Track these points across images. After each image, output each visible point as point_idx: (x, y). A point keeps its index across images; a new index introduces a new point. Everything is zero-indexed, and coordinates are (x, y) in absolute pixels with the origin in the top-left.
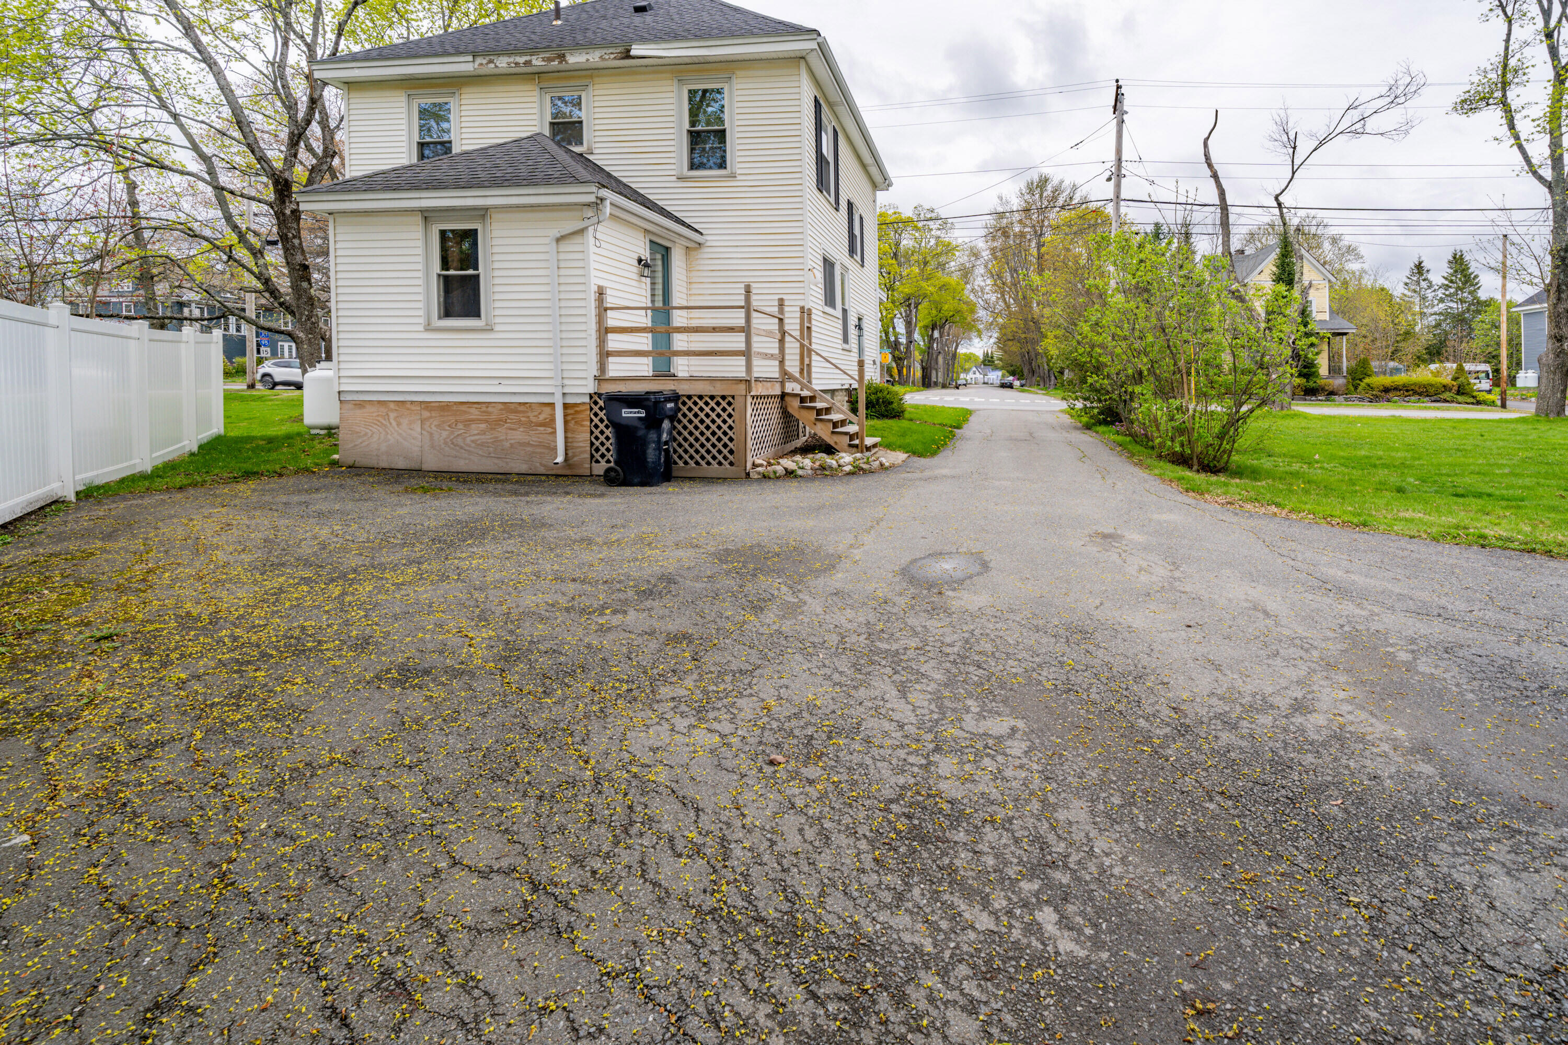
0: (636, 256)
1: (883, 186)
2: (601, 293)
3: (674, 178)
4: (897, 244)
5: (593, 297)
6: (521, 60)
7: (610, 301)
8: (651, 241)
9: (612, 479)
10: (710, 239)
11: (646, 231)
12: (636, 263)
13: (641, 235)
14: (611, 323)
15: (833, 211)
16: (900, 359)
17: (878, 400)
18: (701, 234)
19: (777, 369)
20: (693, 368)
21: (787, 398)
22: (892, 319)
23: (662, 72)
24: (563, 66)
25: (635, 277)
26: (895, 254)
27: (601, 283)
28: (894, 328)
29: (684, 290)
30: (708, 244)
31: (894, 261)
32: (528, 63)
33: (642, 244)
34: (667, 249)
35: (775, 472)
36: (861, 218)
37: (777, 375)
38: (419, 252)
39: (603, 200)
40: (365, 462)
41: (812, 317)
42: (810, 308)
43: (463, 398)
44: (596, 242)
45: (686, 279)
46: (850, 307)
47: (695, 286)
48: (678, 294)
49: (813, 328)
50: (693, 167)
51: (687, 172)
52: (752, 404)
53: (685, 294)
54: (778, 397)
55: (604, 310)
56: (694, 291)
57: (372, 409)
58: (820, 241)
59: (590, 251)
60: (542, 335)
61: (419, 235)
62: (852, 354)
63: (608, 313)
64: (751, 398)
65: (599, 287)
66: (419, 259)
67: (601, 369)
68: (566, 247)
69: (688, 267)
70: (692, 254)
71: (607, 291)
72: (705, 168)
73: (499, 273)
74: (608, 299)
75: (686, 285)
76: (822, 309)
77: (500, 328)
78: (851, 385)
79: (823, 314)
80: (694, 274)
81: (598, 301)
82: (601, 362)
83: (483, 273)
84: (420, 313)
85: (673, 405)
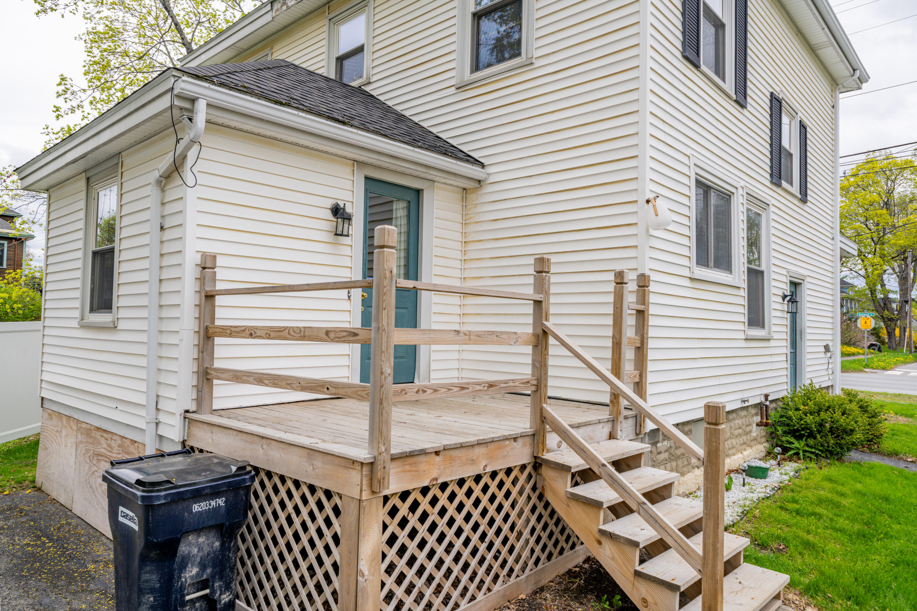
0: (329, 204)
1: (851, 82)
2: (207, 266)
3: (453, 90)
4: (890, 192)
5: (192, 273)
8: (367, 178)
10: (492, 172)
11: (360, 164)
12: (329, 215)
13: (345, 171)
14: (221, 318)
15: (733, 108)
16: (891, 320)
17: (821, 425)
18: (483, 165)
20: (465, 374)
21: (545, 471)
22: (880, 276)
25: (329, 237)
26: (886, 204)
27: (210, 248)
28: (883, 285)
29: (458, 255)
30: (492, 179)
31: (884, 211)
33: (348, 185)
34: (418, 192)
36: (803, 127)
38: (81, 225)
39: (193, 101)
40: (47, 488)
41: (652, 287)
42: (647, 272)
43: (97, 423)
44: (201, 179)
45: (459, 237)
46: (768, 267)
47: (472, 247)
48: (436, 261)
49: (652, 310)
50: (476, 67)
51: (468, 76)
52: (393, 512)
53: (458, 264)
54: (523, 467)
55: (210, 297)
56: (470, 256)
57: (55, 421)
58: (688, 152)
59: (191, 195)
60: (143, 338)
61: (82, 204)
62: (772, 343)
63: (219, 300)
64: (386, 499)
65: (204, 256)
66: (81, 235)
67: (199, 401)
68: (171, 195)
69: (459, 218)
70: (464, 199)
71: (220, 261)
72: (489, 65)
73: (125, 244)
74: (220, 274)
75: (458, 246)
76: (687, 273)
77: (122, 325)
78: (766, 396)
79: (687, 283)
80: (471, 228)
81: (201, 280)
82: (199, 389)
83: (116, 245)
84: (77, 304)
85: (221, 502)
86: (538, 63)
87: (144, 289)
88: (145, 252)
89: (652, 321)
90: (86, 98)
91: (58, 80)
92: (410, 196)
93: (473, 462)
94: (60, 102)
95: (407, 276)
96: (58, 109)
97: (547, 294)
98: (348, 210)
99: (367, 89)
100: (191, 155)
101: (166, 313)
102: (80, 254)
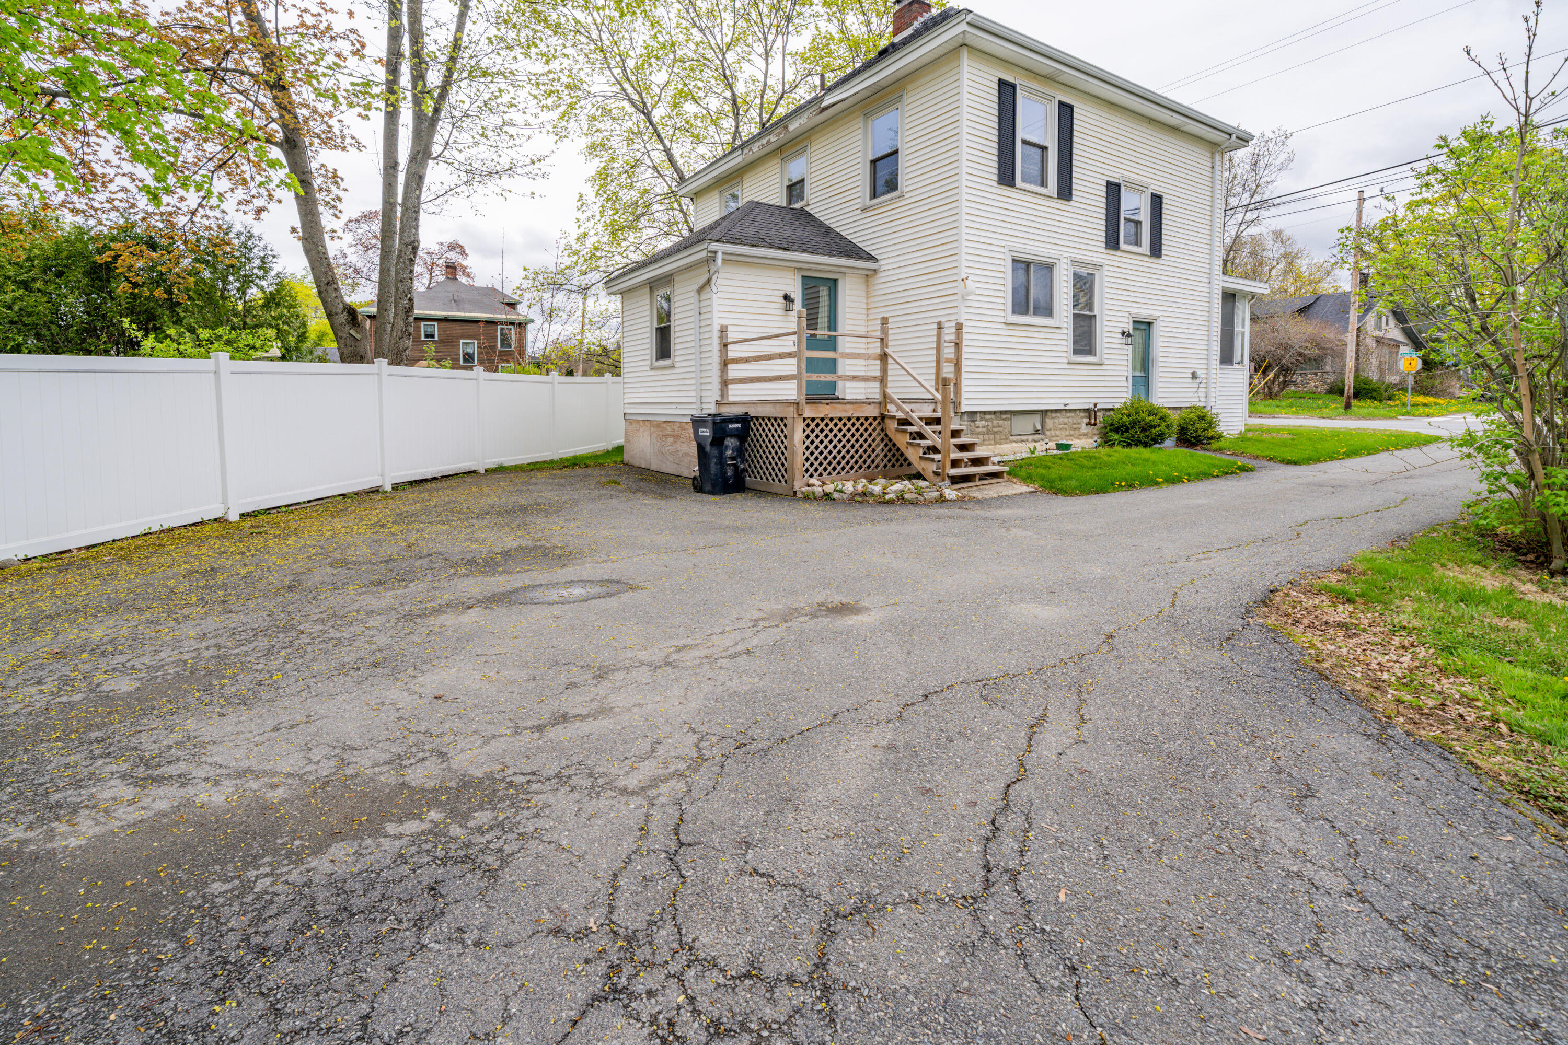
0: (782, 294)
2: (723, 331)
3: (859, 211)
5: (716, 335)
6: (764, 141)
7: (731, 336)
8: (803, 276)
9: (699, 486)
10: (884, 264)
11: (799, 269)
12: (782, 300)
13: (789, 274)
14: (731, 355)
15: (1055, 203)
18: (877, 260)
19: (878, 391)
21: (887, 421)
23: (853, 112)
24: (789, 136)
25: (781, 312)
27: (724, 322)
29: (864, 317)
30: (884, 268)
32: (769, 142)
33: (792, 282)
34: (835, 281)
35: (813, 493)
36: (1156, 197)
37: (878, 396)
38: (648, 313)
39: (715, 252)
40: (632, 462)
41: (965, 329)
42: (961, 321)
43: (664, 419)
44: (720, 288)
45: (864, 306)
46: (1101, 311)
47: (872, 311)
48: (848, 322)
49: (965, 343)
50: (874, 195)
51: (869, 203)
52: (808, 425)
53: (863, 323)
54: (875, 418)
55: (725, 345)
56: (871, 317)
57: (634, 425)
58: (1003, 243)
59: (715, 297)
60: (693, 369)
61: (648, 301)
62: (1104, 367)
63: (730, 347)
64: (805, 419)
65: (722, 326)
66: (648, 318)
67: (722, 396)
68: (703, 296)
69: (864, 294)
70: (867, 281)
71: (729, 328)
72: (883, 194)
73: (677, 323)
74: (730, 335)
75: (864, 312)
76: (1003, 320)
77: (677, 365)
78: (1095, 405)
79: (1003, 326)
80: (871, 300)
81: (721, 338)
82: (722, 390)
83: (672, 324)
84: (648, 357)
85: (739, 425)
86: (907, 196)
87: (692, 344)
88: (692, 326)
89: (964, 349)
90: (596, 208)
91: (578, 197)
92: (831, 284)
93: (846, 411)
94: (579, 215)
95: (829, 330)
96: (578, 220)
97: (887, 334)
98: (792, 296)
99: (807, 209)
100: (714, 278)
101: (703, 355)
102: (648, 329)
